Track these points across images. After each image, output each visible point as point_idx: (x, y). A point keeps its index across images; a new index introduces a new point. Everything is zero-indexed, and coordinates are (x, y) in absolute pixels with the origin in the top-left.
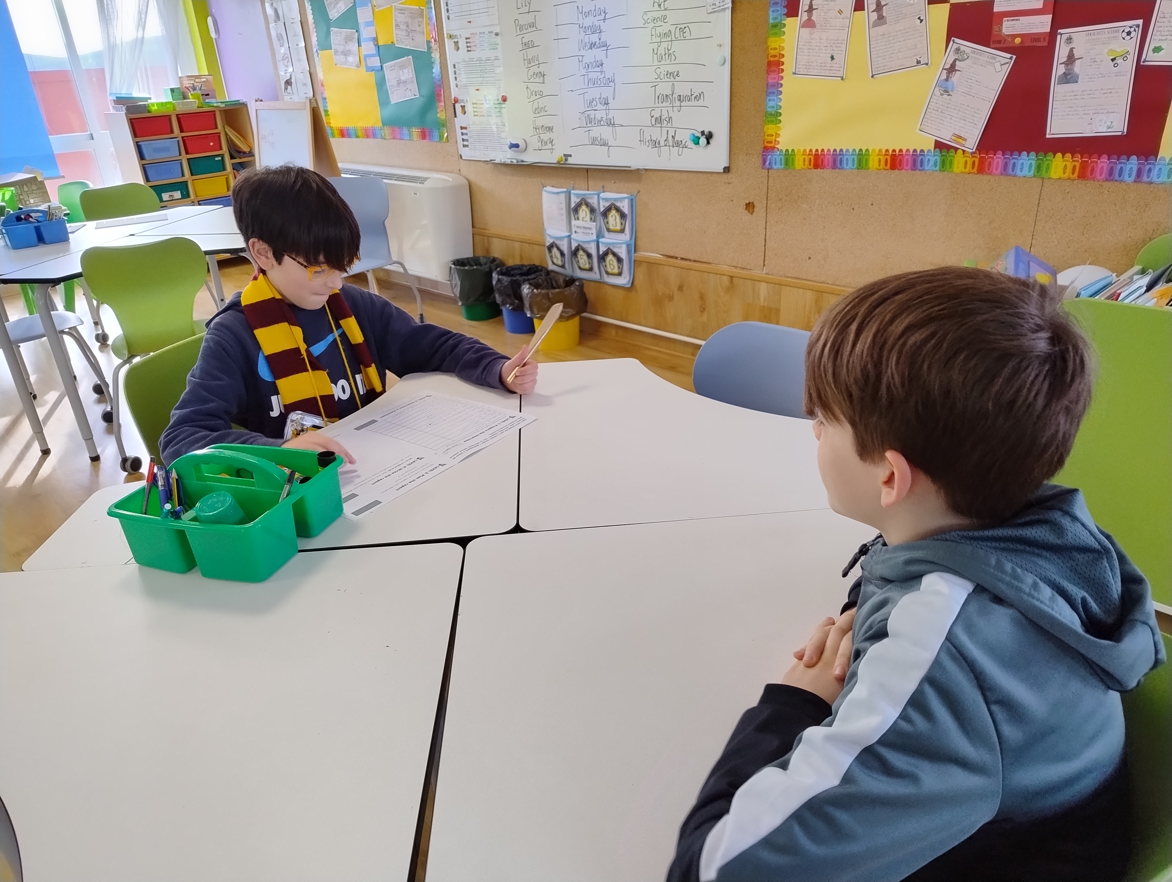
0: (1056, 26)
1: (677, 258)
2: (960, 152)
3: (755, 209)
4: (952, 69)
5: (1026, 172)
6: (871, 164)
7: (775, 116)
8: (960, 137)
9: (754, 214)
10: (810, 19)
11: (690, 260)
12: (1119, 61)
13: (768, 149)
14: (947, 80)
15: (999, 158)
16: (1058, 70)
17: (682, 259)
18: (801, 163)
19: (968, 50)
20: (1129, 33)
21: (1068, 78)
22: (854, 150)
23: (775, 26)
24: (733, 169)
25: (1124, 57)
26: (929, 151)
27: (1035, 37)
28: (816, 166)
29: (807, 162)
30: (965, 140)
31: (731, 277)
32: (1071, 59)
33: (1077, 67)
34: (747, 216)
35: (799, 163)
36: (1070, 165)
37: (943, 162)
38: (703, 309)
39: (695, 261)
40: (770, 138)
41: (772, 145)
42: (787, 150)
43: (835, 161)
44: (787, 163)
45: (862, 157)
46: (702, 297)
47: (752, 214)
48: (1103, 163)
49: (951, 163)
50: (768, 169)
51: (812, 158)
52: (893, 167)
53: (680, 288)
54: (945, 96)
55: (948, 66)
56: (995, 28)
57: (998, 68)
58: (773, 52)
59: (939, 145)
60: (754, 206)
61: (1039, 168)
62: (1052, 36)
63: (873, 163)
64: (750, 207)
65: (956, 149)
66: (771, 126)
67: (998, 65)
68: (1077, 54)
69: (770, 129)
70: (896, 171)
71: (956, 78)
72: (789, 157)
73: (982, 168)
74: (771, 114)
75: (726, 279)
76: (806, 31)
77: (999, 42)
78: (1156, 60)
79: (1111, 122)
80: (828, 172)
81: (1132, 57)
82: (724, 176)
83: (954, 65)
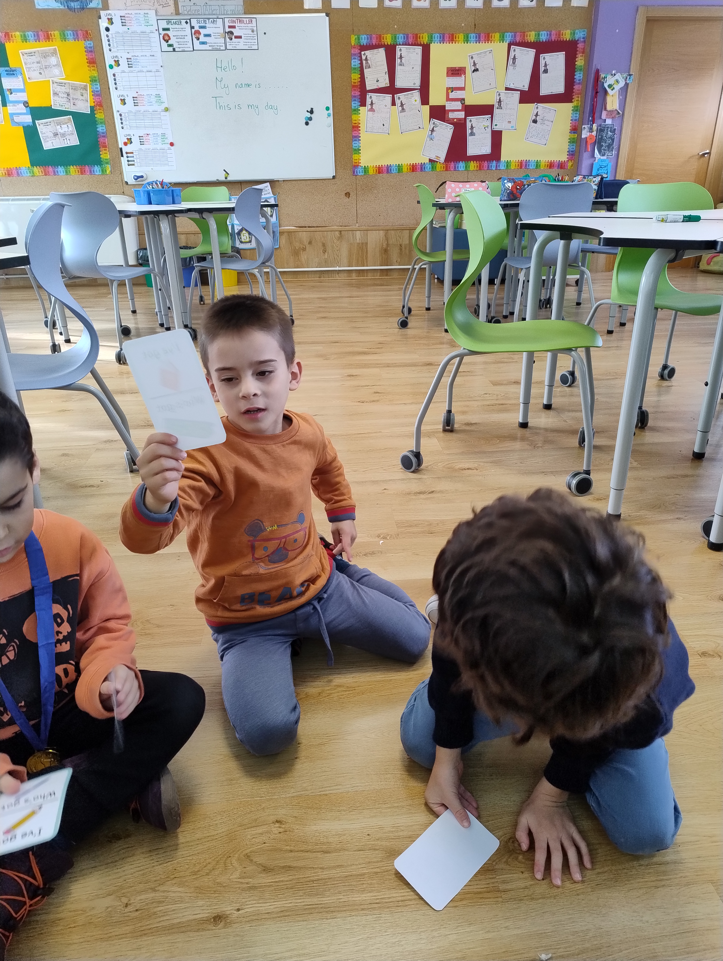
0: (466, 116)
1: (305, 227)
2: (438, 163)
3: (350, 196)
5: (462, 169)
6: (404, 170)
7: (358, 151)
8: (438, 157)
9: (350, 198)
10: (372, 108)
11: (314, 227)
12: (486, 128)
13: (356, 166)
14: (431, 134)
15: (452, 165)
16: (469, 131)
17: (309, 227)
18: (372, 171)
19: (438, 124)
20: (488, 119)
21: (472, 134)
22: (396, 165)
23: (355, 110)
24: (338, 177)
25: (487, 127)
26: (427, 163)
27: (459, 119)
28: (379, 173)
29: (375, 171)
30: (440, 158)
31: (340, 231)
32: (472, 128)
34: (346, 200)
35: (371, 172)
36: (476, 165)
37: (433, 168)
38: (325, 251)
39: (317, 227)
40: (356, 161)
41: (357, 164)
42: (365, 166)
43: (388, 170)
44: (365, 172)
45: (400, 168)
46: (324, 245)
47: (349, 198)
48: (486, 164)
49: (436, 167)
50: (356, 176)
51: (377, 169)
52: (413, 171)
53: (310, 243)
54: (431, 141)
55: (431, 129)
56: (446, 116)
57: (449, 130)
58: (355, 122)
59: (431, 161)
60: (349, 194)
61: (466, 167)
62: (465, 119)
63: (405, 169)
64: (348, 195)
65: (437, 162)
66: (356, 155)
67: (449, 129)
69: (355, 157)
70: (415, 173)
71: (434, 133)
72: (366, 169)
73: (447, 169)
74: (355, 150)
75: (337, 233)
76: (370, 113)
77: (448, 121)
78: (496, 128)
79: (486, 149)
80: (385, 175)
81: (490, 127)
82: (333, 180)
83: (433, 129)
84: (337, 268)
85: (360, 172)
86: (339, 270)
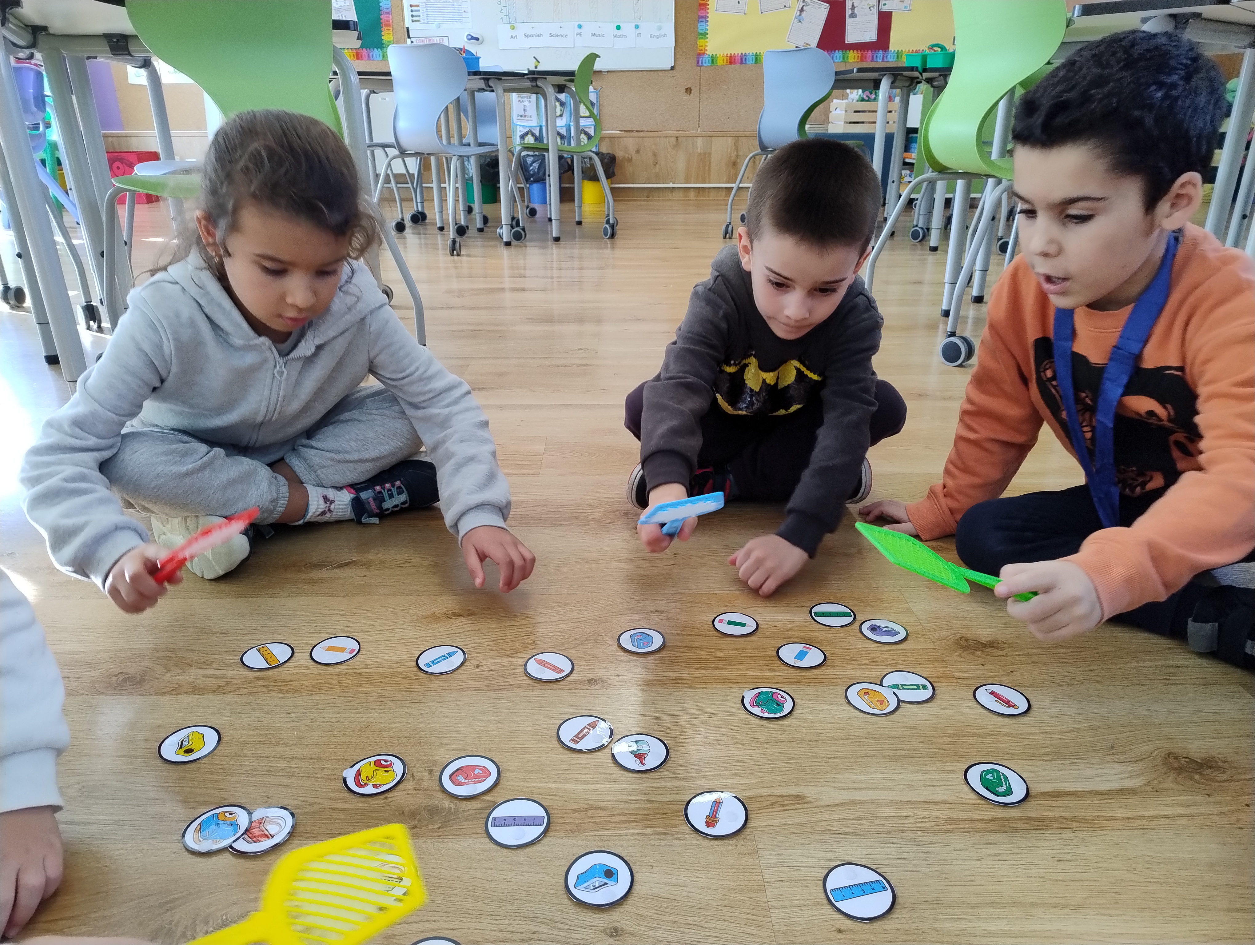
1: (633, 131)
3: (692, 92)
4: (802, 10)
5: (839, 60)
7: (704, 35)
8: (808, 43)
9: (692, 95)
11: (643, 131)
12: (872, 9)
13: (700, 55)
14: (800, 15)
16: (848, 12)
17: (637, 131)
18: (722, 62)
21: (853, 15)
22: (753, 53)
24: (677, 67)
25: (873, 7)
28: (731, 63)
29: (725, 61)
30: (811, 44)
31: (677, 137)
32: (853, 7)
33: (856, 11)
34: (687, 97)
35: (720, 62)
36: (856, 56)
38: (656, 164)
39: (648, 131)
40: (701, 48)
41: (703, 52)
42: (712, 55)
43: (742, 60)
44: (712, 62)
46: (655, 155)
47: (690, 95)
48: (869, 54)
50: (701, 67)
51: (728, 58)
53: (638, 151)
54: (799, 24)
55: (800, 9)
57: (823, 11)
60: (691, 90)
61: (844, 58)
64: (689, 90)
65: (806, 49)
66: (701, 40)
67: (823, 9)
68: (855, 5)
69: (701, 42)
71: (804, 14)
72: (713, 59)
74: (701, 34)
75: (673, 140)
78: (885, 9)
79: (871, 36)
80: (737, 66)
81: (876, 7)
82: (671, 72)
83: (802, 8)
84: (671, 185)
85: (706, 62)
86: (673, 188)
